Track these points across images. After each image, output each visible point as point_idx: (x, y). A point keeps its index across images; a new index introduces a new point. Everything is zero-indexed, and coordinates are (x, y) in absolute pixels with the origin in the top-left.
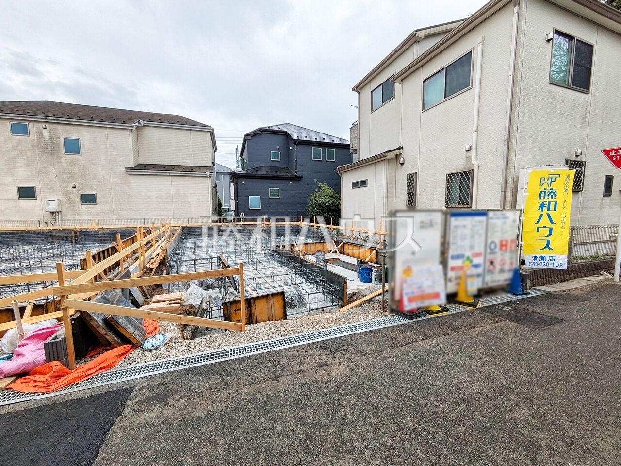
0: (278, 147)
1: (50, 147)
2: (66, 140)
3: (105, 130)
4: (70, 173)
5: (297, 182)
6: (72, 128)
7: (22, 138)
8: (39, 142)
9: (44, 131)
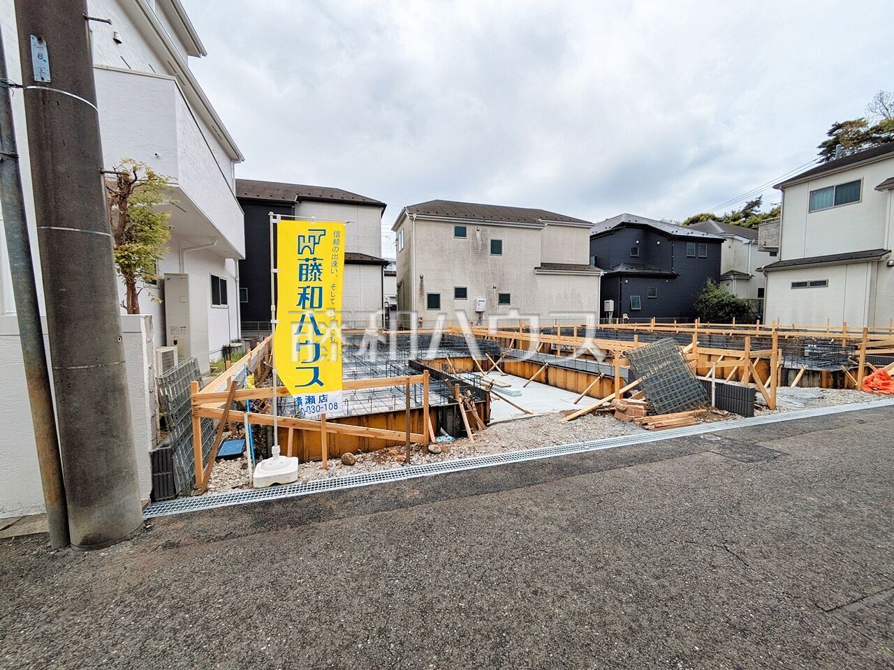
0: (638, 242)
1: (480, 248)
2: (492, 241)
3: (521, 230)
4: (493, 273)
6: (497, 229)
7: (461, 240)
8: (473, 244)
9: (478, 233)
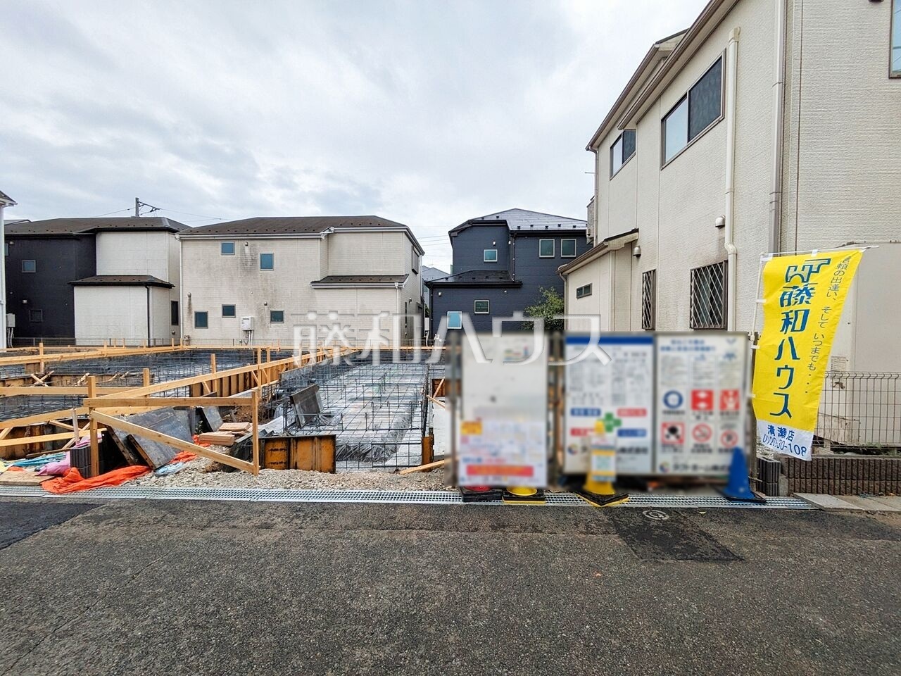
0: (494, 243)
1: (249, 263)
2: (261, 255)
3: (296, 241)
4: (264, 289)
5: (516, 290)
6: (268, 243)
7: (229, 257)
8: (241, 260)
9: (246, 248)
